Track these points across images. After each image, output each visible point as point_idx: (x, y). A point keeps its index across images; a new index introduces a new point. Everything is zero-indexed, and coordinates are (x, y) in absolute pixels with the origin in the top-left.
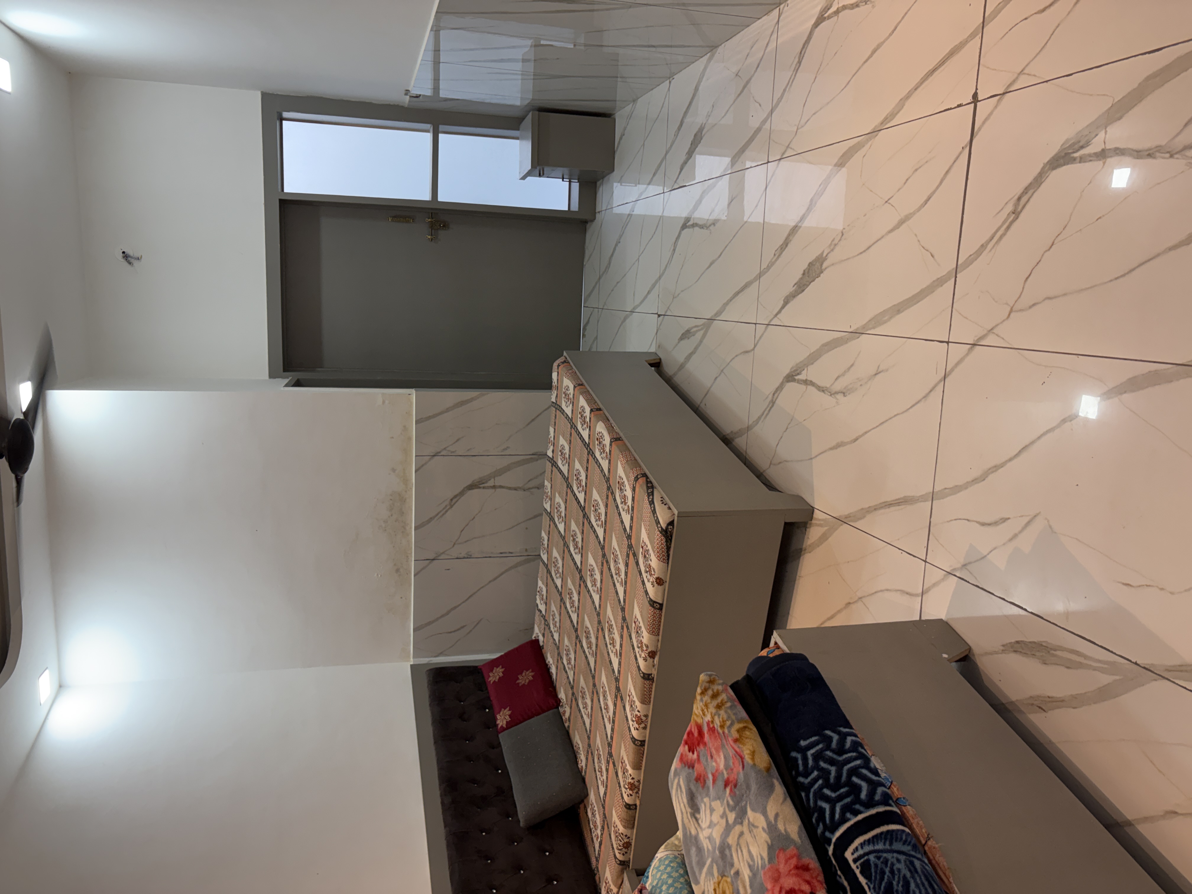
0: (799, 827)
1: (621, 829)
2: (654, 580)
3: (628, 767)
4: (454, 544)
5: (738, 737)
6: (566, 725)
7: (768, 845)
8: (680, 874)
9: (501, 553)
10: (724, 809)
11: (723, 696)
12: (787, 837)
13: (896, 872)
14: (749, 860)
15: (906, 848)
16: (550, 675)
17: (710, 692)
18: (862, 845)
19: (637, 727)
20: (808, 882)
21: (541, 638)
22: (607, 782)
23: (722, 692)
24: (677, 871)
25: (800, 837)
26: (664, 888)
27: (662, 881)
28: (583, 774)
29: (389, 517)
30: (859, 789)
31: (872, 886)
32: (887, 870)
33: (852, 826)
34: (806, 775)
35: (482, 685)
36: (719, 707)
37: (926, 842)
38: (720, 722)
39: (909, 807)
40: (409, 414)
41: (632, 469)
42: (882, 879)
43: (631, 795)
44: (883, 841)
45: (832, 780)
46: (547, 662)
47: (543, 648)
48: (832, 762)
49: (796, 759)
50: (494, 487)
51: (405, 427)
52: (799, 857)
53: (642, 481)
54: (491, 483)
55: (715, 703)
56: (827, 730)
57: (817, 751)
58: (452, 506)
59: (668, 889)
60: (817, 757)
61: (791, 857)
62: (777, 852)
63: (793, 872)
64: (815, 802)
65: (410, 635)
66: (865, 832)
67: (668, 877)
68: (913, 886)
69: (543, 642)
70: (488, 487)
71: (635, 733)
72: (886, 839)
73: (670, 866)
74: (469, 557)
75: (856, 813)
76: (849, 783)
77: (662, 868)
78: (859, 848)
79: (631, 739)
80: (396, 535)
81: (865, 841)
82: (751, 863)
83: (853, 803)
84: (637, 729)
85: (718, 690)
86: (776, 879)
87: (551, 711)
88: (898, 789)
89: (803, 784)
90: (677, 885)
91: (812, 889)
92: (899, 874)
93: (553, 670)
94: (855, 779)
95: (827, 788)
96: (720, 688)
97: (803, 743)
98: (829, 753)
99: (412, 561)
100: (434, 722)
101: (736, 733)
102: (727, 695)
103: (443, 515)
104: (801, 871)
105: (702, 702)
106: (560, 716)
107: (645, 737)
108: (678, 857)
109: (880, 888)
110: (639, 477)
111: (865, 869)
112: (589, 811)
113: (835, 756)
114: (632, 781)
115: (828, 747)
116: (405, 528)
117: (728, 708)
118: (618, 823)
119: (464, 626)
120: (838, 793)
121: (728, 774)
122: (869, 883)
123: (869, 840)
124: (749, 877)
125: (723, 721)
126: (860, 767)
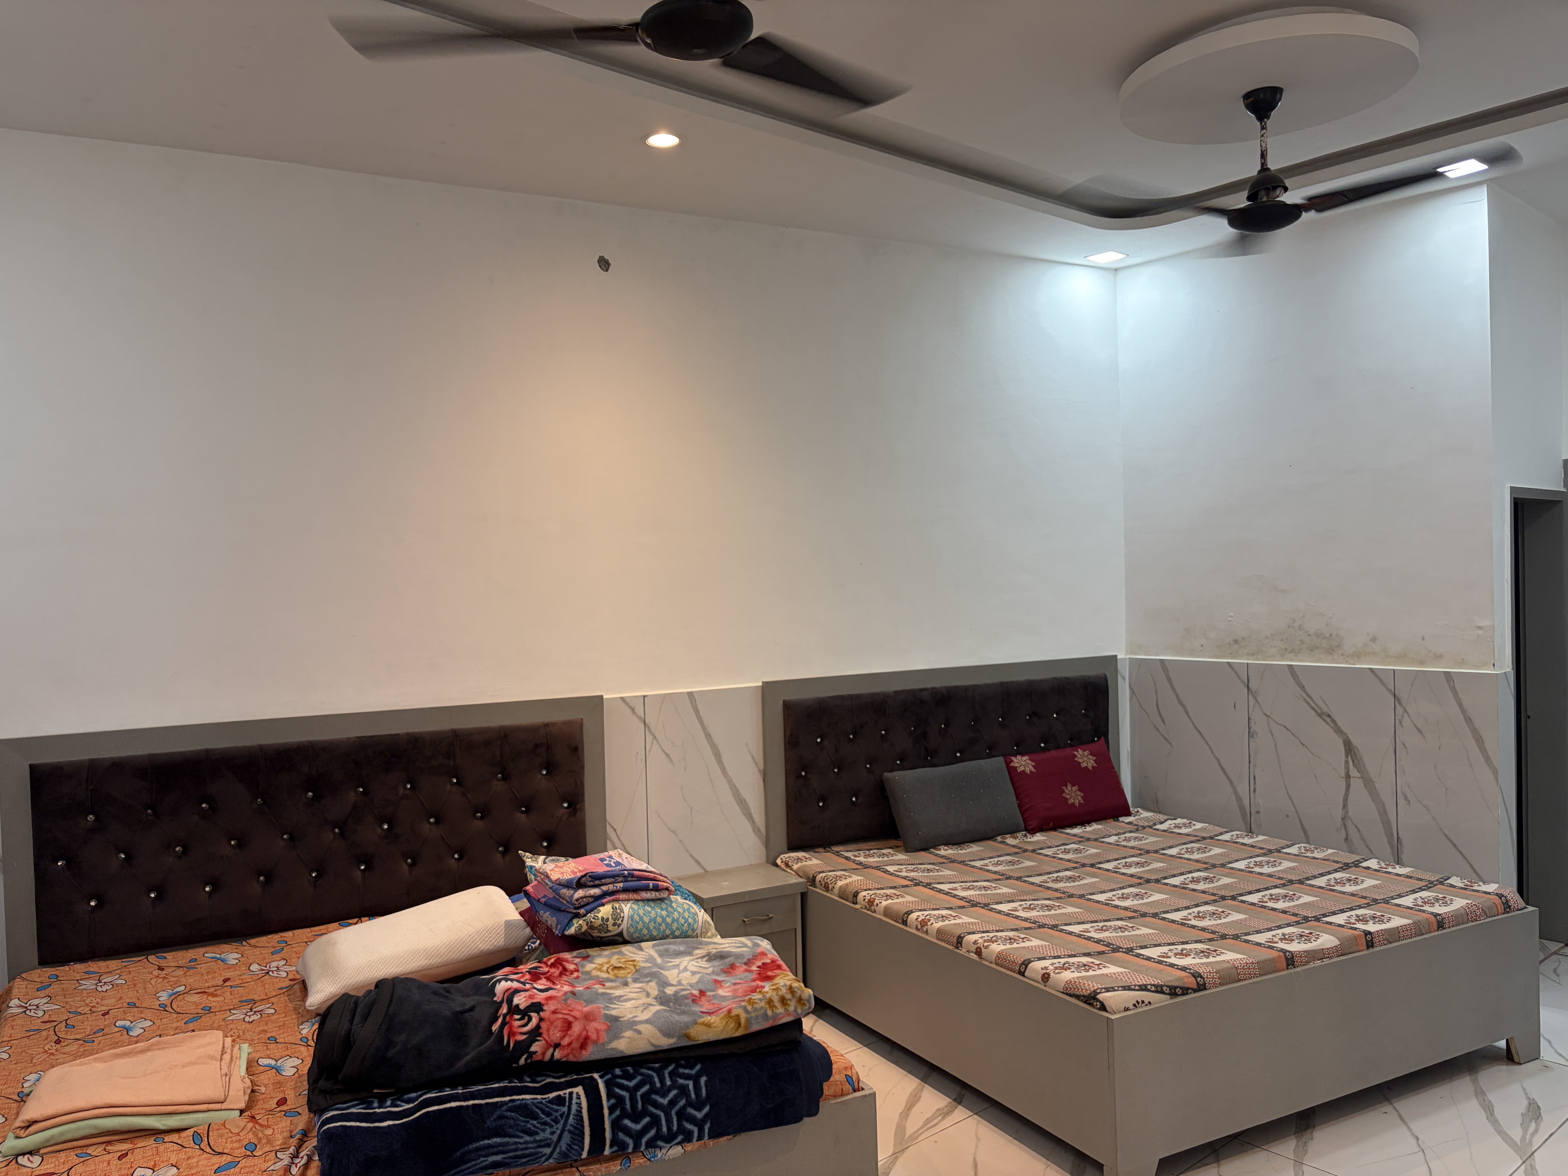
0: (621, 1052)
1: (840, 883)
2: (1048, 971)
3: (890, 901)
4: (1268, 716)
5: (731, 1015)
6: (999, 838)
7: (620, 1017)
8: (675, 931)
9: (1254, 778)
10: (684, 985)
11: (780, 1010)
12: (617, 1037)
13: (543, 1127)
14: (624, 998)
15: (563, 1145)
16: (1072, 825)
17: (788, 996)
18: (579, 1105)
19: (919, 920)
20: (570, 1044)
21: (1131, 819)
22: (898, 876)
23: (785, 1009)
24: (678, 929)
25: (613, 1049)
26: (664, 913)
27: (671, 912)
28: (932, 850)
29: (1307, 632)
30: (636, 1121)
31: (544, 1101)
32: (548, 1120)
33: (601, 1101)
34: (672, 1075)
35: (1078, 740)
36: (770, 1002)
37: (580, 1172)
38: (755, 999)
39: (619, 1167)
40: (1463, 663)
41: (1216, 972)
42: (543, 1112)
43: (864, 900)
44: (575, 1125)
45: (654, 1096)
46: (1093, 823)
47: (1114, 821)
48: (672, 1103)
49: (691, 1068)
50: (1348, 777)
51: (1441, 656)
52: (596, 1042)
53: (1191, 982)
54: (1353, 772)
55: (776, 999)
56: (710, 1108)
57: (689, 1091)
58: (1319, 715)
59: (662, 917)
60: (684, 1090)
61: (598, 1037)
62: (609, 1024)
63: (585, 1033)
64: (641, 1074)
65: (1157, 655)
66: (589, 1111)
67: (673, 918)
68: (528, 1138)
69: (1123, 822)
70: (1348, 768)
71: (914, 916)
72: (575, 1128)
73: (685, 923)
74: (1251, 734)
75: (612, 1110)
76: (645, 1113)
77: (686, 915)
78: (578, 1101)
79: (911, 910)
80: (1282, 640)
81: (582, 1108)
82: (622, 999)
83: (623, 1109)
84: (917, 919)
85: (789, 1005)
86: (588, 1017)
87: (1021, 821)
88: (641, 1164)
89: (667, 1067)
90: (663, 927)
91: (563, 1046)
92: (540, 1129)
93: (1077, 831)
94: (647, 1119)
95: (649, 1090)
96: (791, 1008)
97: (703, 1080)
98: (682, 1102)
99: (1248, 659)
100: (1030, 683)
101: (737, 1013)
102: (781, 1013)
103: (1308, 703)
104: (581, 1040)
105: (783, 986)
106: (1013, 832)
107: (910, 927)
108: (694, 933)
109: (538, 1108)
110: (1199, 979)
111: (560, 1101)
112: (890, 851)
113: (677, 1108)
114: (875, 904)
115: (689, 1104)
116: (1291, 652)
117: (766, 1010)
118: (849, 880)
119: (1163, 721)
120: (639, 1098)
121: (709, 996)
122: (547, 1100)
123: (581, 1112)
124: (610, 994)
125: (753, 1003)
126: (659, 1129)
